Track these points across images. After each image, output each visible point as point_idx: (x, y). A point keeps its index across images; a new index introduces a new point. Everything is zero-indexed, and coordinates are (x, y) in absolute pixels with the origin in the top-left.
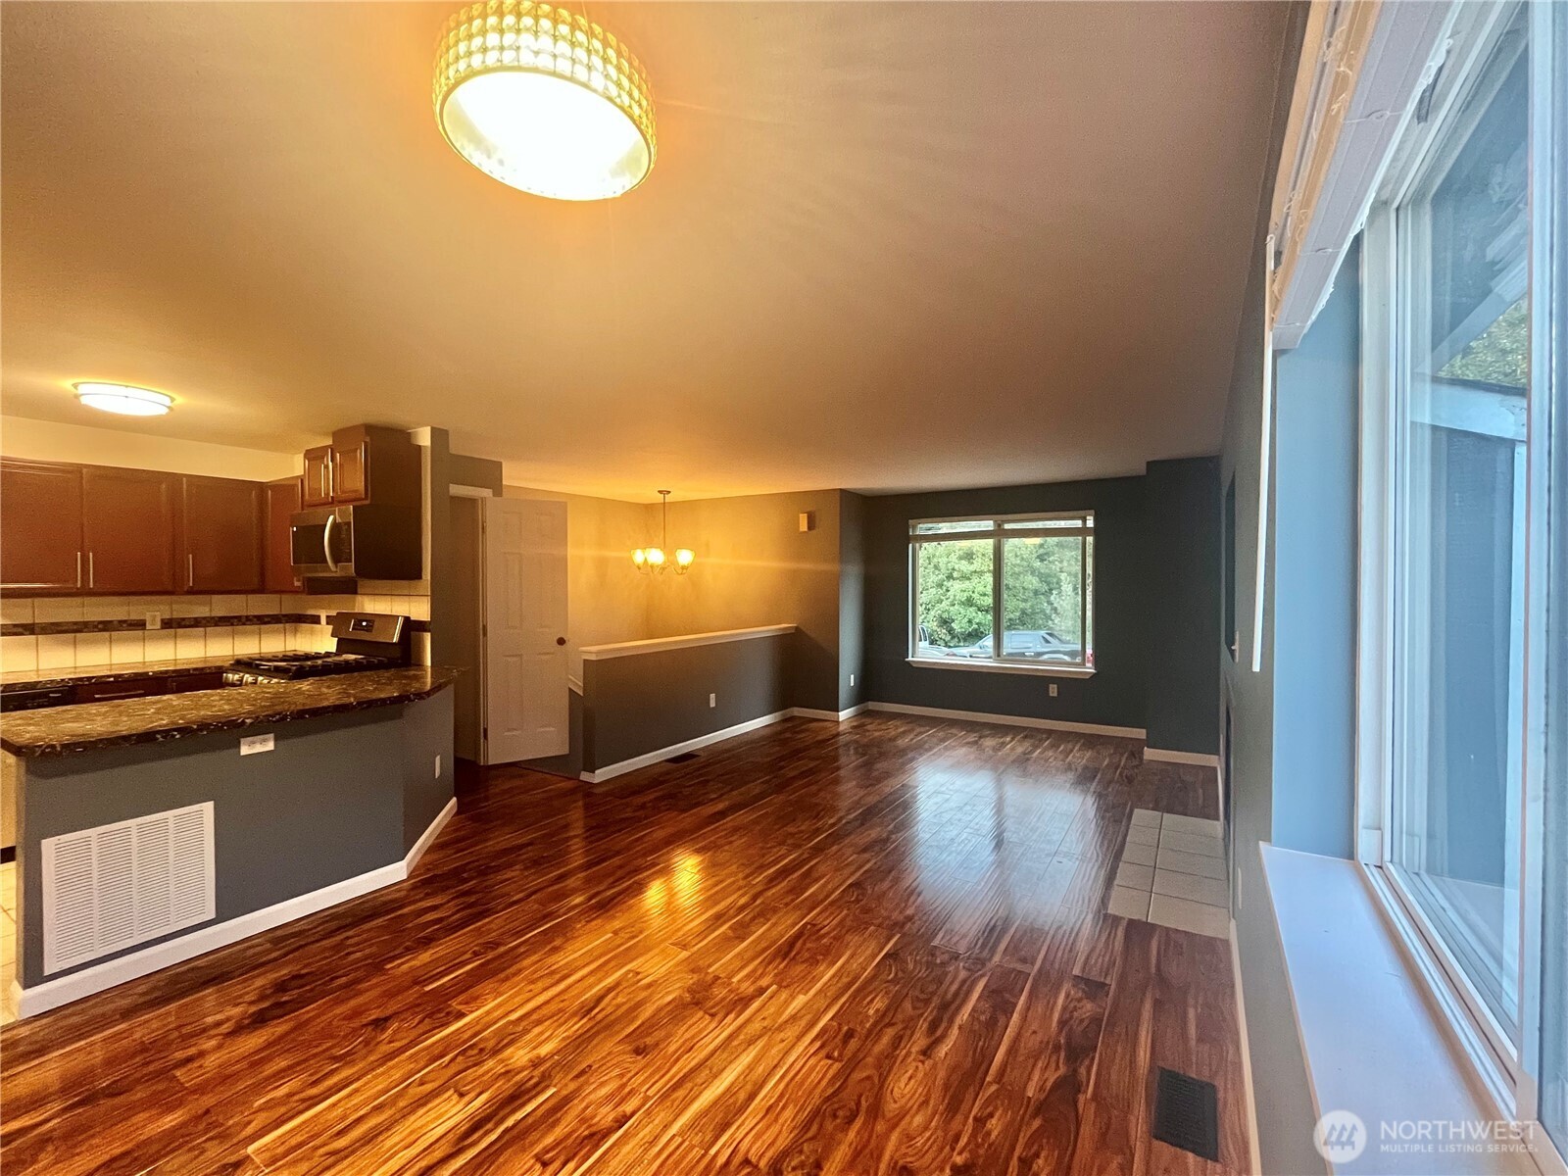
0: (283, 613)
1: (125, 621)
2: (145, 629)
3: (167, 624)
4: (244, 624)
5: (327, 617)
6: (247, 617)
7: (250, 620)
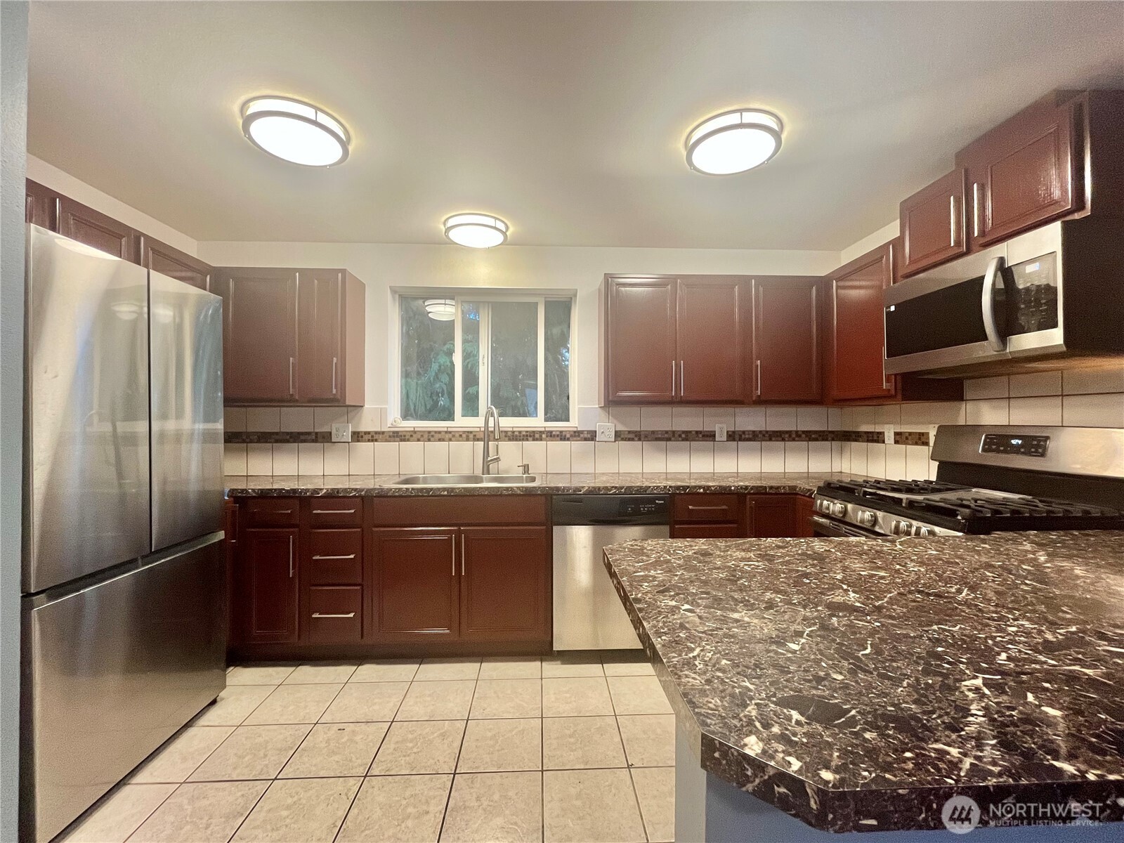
0: (830, 429)
1: (701, 432)
2: (714, 440)
3: (733, 436)
4: (794, 440)
5: (896, 434)
6: (797, 432)
7: (800, 436)
